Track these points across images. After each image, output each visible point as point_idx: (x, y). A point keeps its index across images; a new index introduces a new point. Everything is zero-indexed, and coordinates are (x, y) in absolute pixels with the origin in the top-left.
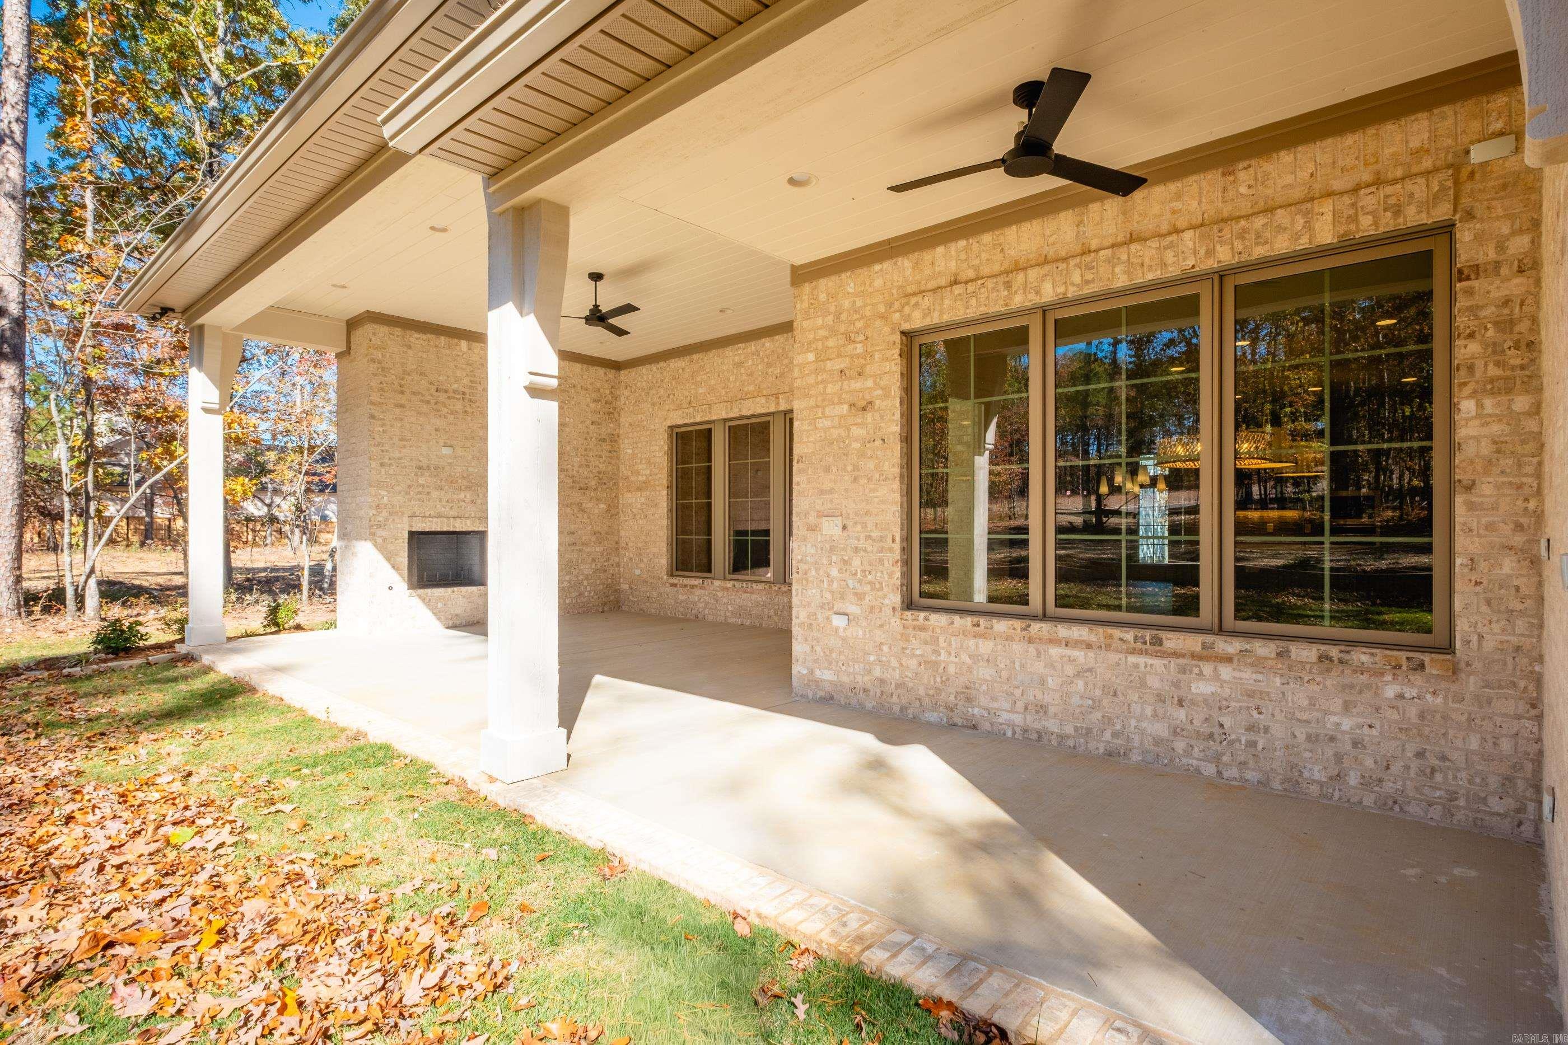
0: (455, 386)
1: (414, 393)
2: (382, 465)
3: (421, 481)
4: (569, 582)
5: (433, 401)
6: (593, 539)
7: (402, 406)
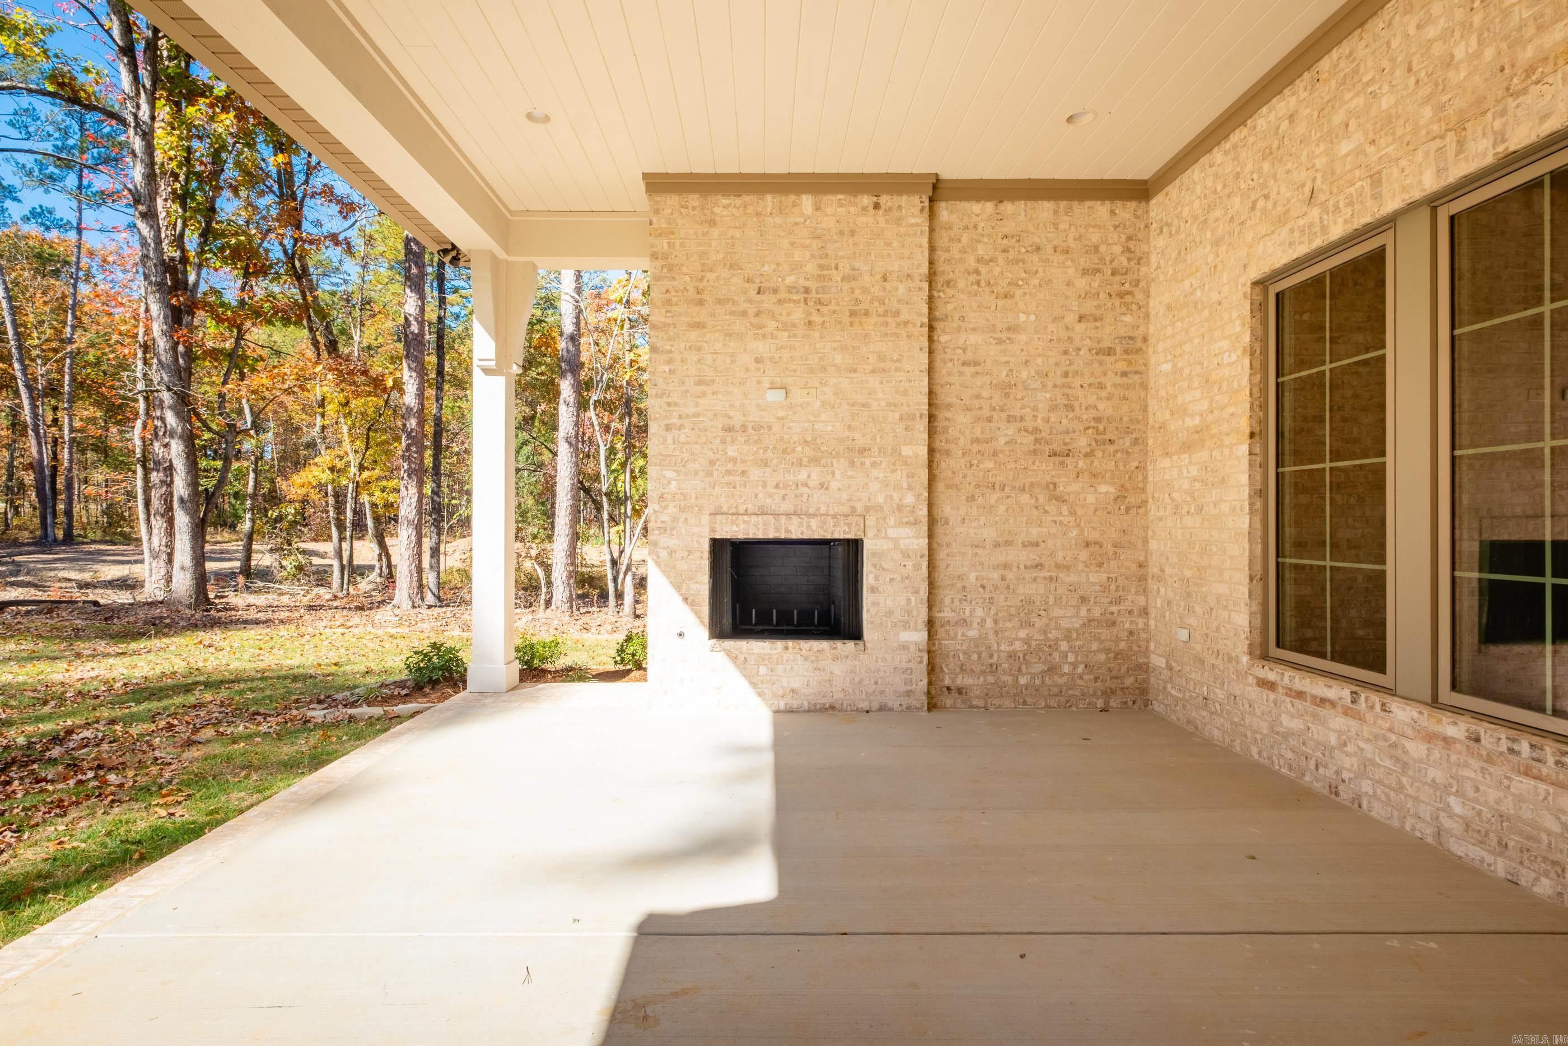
0: (790, 280)
1: (719, 302)
2: (668, 428)
3: (732, 451)
4: (1027, 641)
5: (752, 311)
6: (1084, 555)
7: (699, 326)
